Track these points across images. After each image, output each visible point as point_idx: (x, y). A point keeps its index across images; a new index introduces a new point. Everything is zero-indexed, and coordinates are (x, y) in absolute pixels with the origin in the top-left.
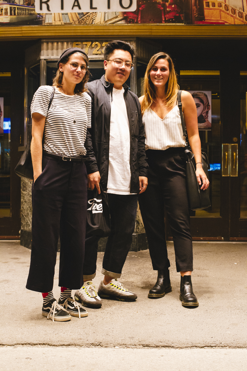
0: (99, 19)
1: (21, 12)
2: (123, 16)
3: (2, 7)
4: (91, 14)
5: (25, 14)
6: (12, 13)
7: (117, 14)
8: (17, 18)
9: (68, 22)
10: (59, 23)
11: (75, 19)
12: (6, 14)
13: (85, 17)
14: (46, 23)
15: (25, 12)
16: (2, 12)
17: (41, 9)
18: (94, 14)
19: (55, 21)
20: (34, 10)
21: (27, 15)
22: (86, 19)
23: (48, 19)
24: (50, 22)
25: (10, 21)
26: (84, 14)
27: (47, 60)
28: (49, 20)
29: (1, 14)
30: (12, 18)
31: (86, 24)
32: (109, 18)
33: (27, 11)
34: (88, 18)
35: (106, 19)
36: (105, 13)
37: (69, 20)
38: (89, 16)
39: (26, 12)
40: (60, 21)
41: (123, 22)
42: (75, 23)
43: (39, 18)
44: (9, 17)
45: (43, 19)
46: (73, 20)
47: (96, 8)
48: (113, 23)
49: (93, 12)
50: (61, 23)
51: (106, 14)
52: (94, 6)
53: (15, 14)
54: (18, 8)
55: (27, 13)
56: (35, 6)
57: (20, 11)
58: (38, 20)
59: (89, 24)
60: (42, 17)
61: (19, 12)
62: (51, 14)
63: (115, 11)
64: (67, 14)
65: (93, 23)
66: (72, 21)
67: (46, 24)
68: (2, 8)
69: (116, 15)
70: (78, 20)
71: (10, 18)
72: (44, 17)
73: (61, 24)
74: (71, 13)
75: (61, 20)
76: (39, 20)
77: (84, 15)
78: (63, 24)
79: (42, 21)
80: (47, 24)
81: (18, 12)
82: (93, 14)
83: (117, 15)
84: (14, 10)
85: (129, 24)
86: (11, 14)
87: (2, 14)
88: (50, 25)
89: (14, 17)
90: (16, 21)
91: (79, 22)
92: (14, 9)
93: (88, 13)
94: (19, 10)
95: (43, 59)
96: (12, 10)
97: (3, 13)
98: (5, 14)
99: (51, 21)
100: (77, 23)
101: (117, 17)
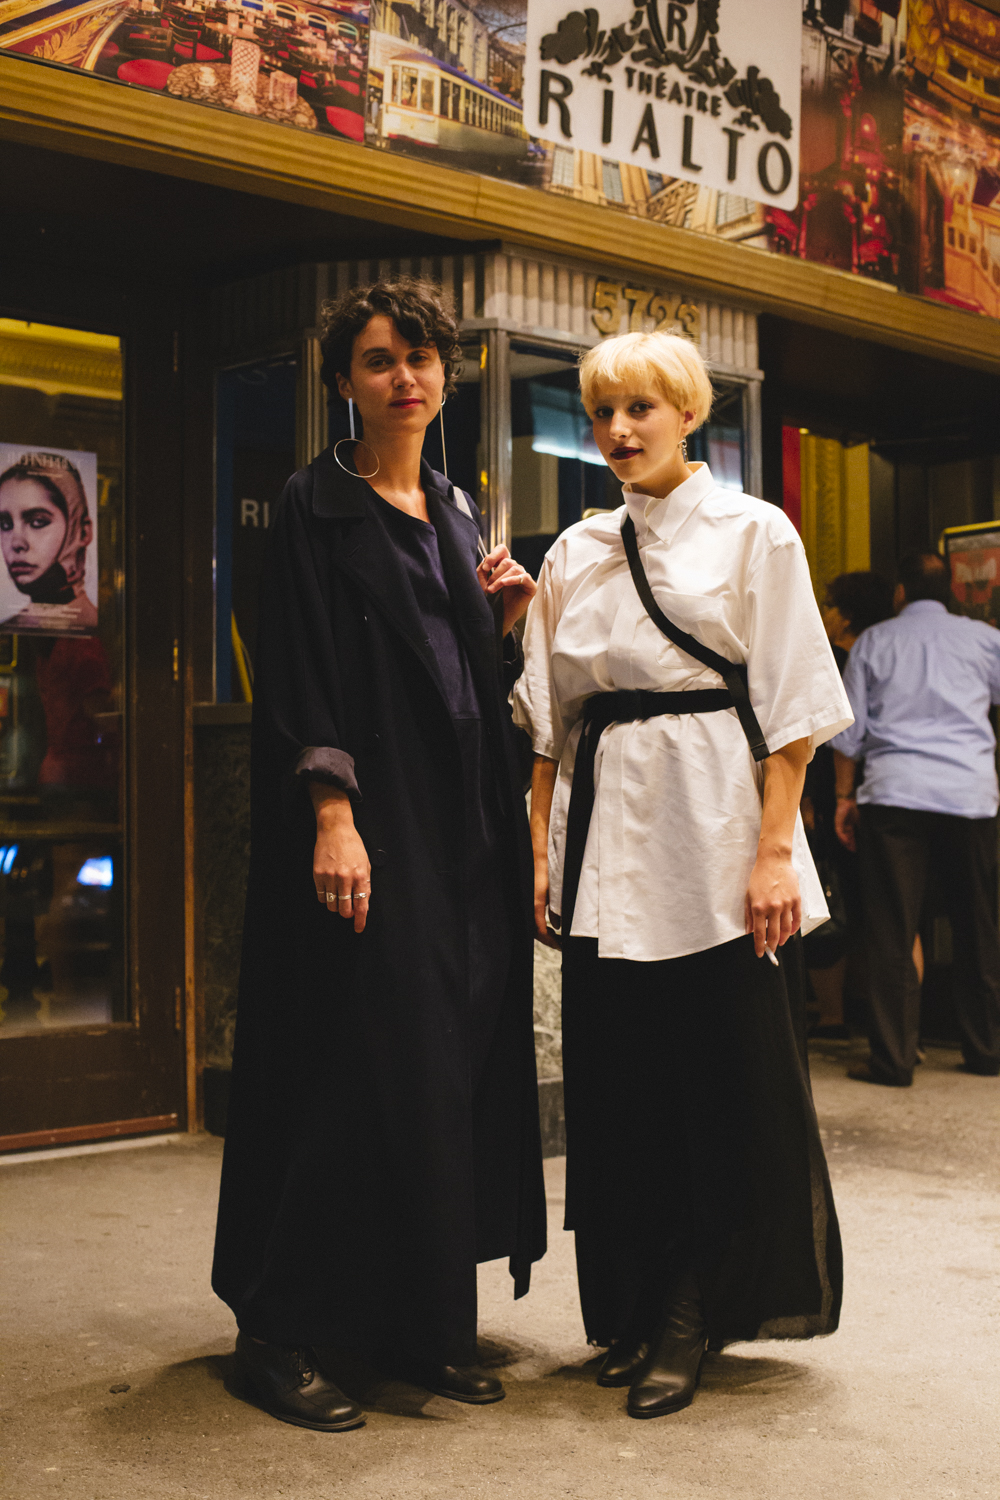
0: (701, 216)
1: (477, 114)
2: (764, 220)
3: (414, 72)
4: (682, 186)
5: (489, 124)
6: (447, 109)
7: (749, 207)
8: (465, 135)
9: (618, 199)
10: (591, 196)
11: (640, 196)
12: (427, 104)
13: (667, 196)
14: (554, 183)
15: (492, 116)
16: (412, 90)
17: (543, 119)
18: (691, 190)
19: (581, 181)
20: (519, 118)
21: (496, 131)
22: (669, 202)
23: (560, 171)
24: (567, 183)
25: (440, 138)
26: (666, 181)
27: (514, 337)
28: (563, 174)
29: (410, 98)
30: (447, 130)
31: (667, 223)
32: (729, 215)
33: (496, 116)
34: (673, 200)
35: (722, 221)
36: (719, 195)
37: (622, 194)
38: (678, 195)
39: (494, 120)
40: (596, 187)
41: (759, 243)
42: (636, 209)
43: (534, 159)
44: (437, 120)
45: (546, 165)
46: (633, 197)
47: (697, 168)
48: (739, 240)
49: (688, 183)
50: (600, 198)
51: (723, 201)
52: (695, 159)
53: (456, 117)
54: (468, 92)
55: (497, 123)
56: (522, 102)
57: (474, 106)
58: (531, 164)
59: (674, 225)
60: (544, 154)
61: (471, 111)
62: (571, 151)
63: (744, 195)
64: (616, 166)
65: (687, 225)
66: (628, 201)
67: (554, 190)
68: (413, 74)
69: (747, 210)
70: (647, 199)
71: (440, 127)
72: (549, 155)
73: (596, 201)
74: (628, 167)
75: (599, 185)
76: (533, 167)
77: (664, 187)
78: (604, 203)
79: (542, 171)
80: (558, 187)
81: (467, 109)
82: (687, 189)
83: (750, 212)
84: (454, 99)
85: (775, 256)
86: (444, 113)
87: (413, 101)
88: (566, 195)
89: (454, 126)
90: (458, 147)
91: (648, 210)
92: (454, 92)
93: (674, 180)
94: (472, 102)
95: (502, 330)
96: (448, 95)
97: (416, 99)
98: (424, 107)
99: (571, 181)
100: (642, 210)
101: (746, 220)
